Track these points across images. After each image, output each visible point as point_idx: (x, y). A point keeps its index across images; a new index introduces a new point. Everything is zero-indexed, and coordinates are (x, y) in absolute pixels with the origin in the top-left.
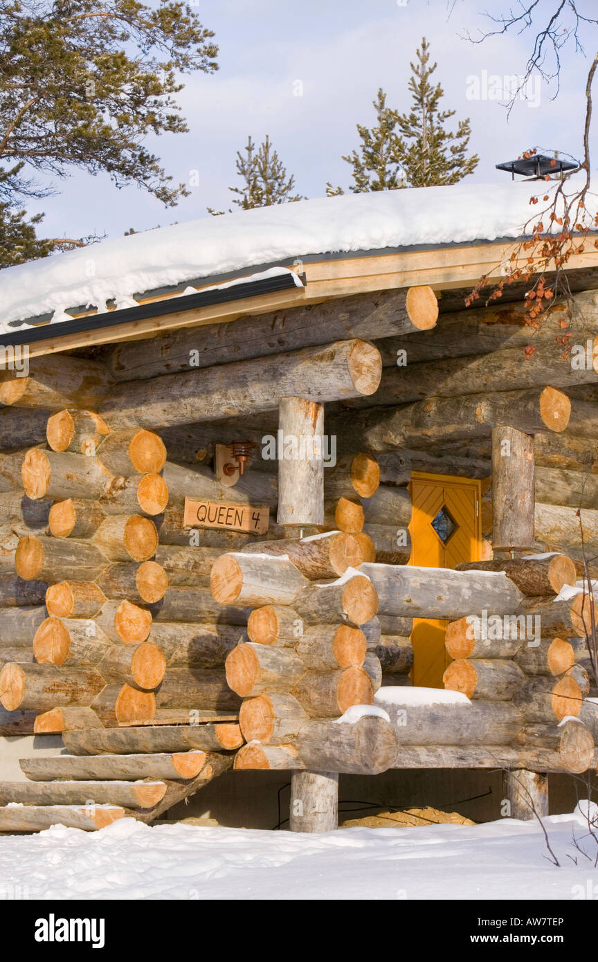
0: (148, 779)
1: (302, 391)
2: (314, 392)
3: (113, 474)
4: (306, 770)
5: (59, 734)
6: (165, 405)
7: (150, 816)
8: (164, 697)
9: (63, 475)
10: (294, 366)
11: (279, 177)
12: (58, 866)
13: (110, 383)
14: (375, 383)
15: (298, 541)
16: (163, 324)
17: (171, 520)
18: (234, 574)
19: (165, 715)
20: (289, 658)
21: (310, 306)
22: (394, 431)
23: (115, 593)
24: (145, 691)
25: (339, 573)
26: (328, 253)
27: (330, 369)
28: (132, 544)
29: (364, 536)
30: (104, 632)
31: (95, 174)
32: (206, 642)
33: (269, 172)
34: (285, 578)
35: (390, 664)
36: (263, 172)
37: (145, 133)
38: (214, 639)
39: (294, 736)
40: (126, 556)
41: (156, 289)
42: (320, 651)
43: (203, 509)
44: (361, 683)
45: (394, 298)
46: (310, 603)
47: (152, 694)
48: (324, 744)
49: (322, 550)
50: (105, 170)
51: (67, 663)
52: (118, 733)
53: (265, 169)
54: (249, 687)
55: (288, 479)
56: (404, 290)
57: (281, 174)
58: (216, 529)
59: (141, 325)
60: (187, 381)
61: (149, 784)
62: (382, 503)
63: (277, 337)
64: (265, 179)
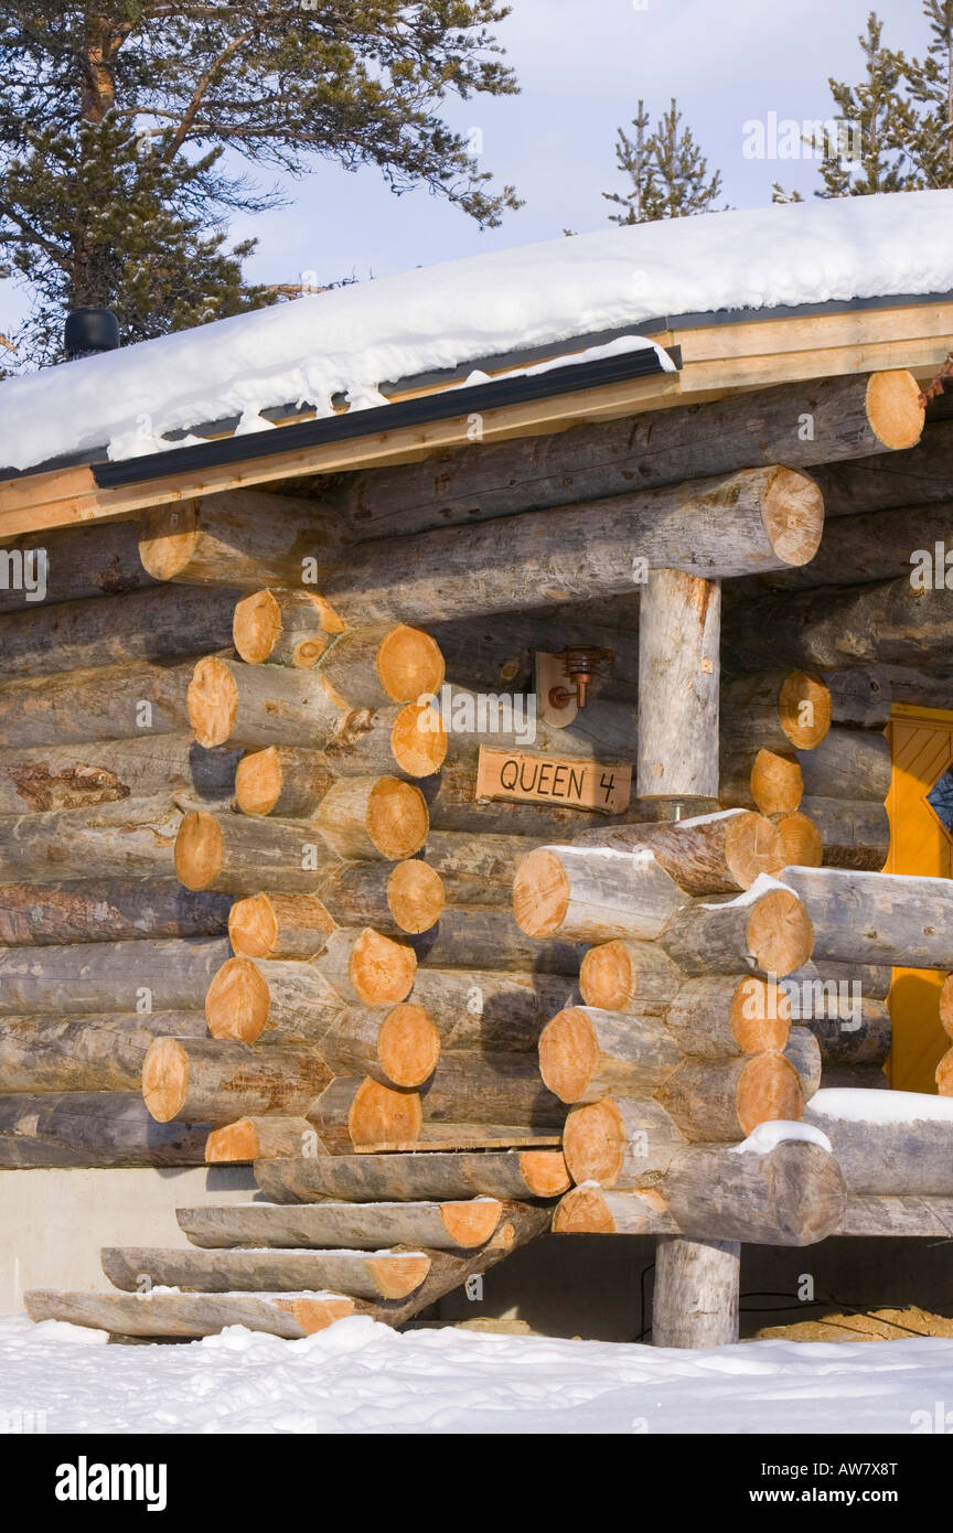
0: (398, 1247)
1: (682, 558)
2: (702, 560)
3: (349, 703)
4: (682, 1237)
5: (247, 1166)
6: (441, 582)
7: (401, 1313)
8: (437, 1101)
9: (260, 705)
10: (666, 513)
11: (694, 175)
12: (202, 1400)
13: (345, 541)
14: (812, 545)
15: (671, 826)
16: (431, 438)
17: (454, 787)
18: (555, 884)
19: (439, 1133)
20: (652, 1035)
21: (697, 406)
22: (855, 630)
23: (352, 915)
24: (402, 1090)
25: (742, 885)
26: (722, 310)
27: (730, 519)
28: (381, 828)
29: (802, 818)
30: (332, 984)
31: (355, 169)
32: (516, 1004)
33: (676, 164)
34: (645, 890)
35: (849, 1048)
36: (664, 165)
37: (441, 95)
38: (528, 999)
39: (659, 1174)
40: (371, 850)
41: (419, 375)
42: (707, 1024)
43: (511, 768)
44: (782, 1082)
45: (845, 392)
46: (690, 938)
47: (415, 1097)
48: (712, 1190)
49: (713, 843)
50: (373, 162)
51: (265, 1039)
52: (350, 1166)
53: (669, 159)
54: (580, 1085)
55: (655, 717)
56: (861, 378)
57: (697, 168)
58: (535, 804)
59: (393, 440)
60: (479, 539)
61: (399, 1256)
62: (835, 759)
63: (638, 462)
64: (669, 177)
